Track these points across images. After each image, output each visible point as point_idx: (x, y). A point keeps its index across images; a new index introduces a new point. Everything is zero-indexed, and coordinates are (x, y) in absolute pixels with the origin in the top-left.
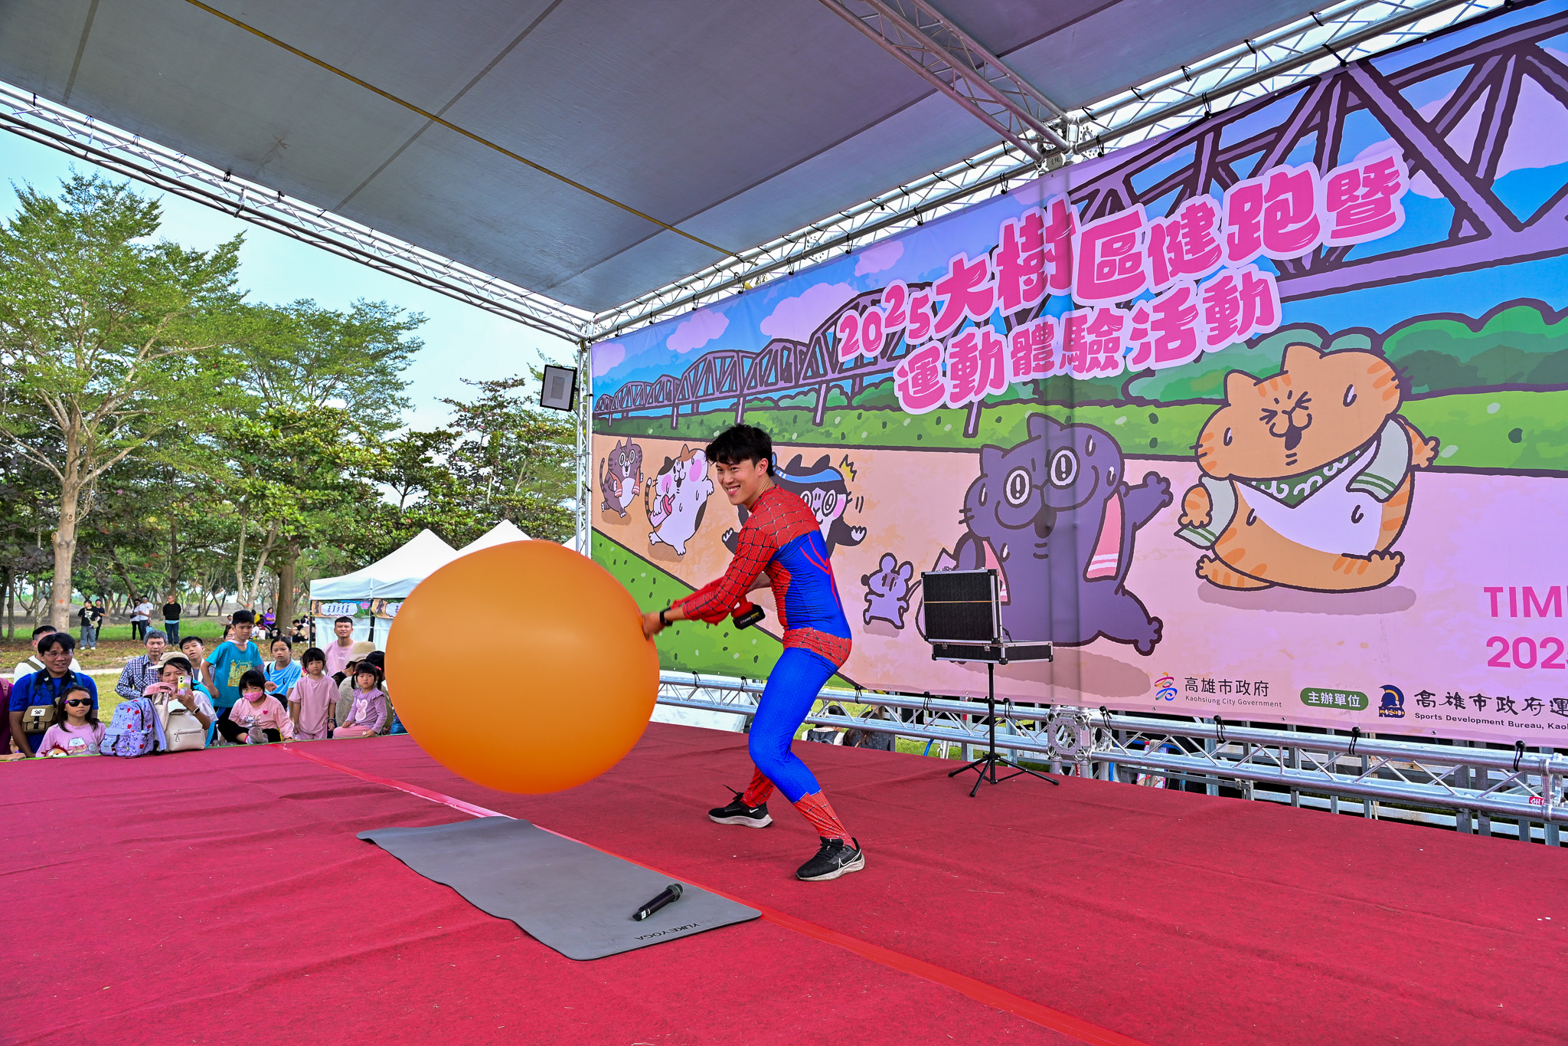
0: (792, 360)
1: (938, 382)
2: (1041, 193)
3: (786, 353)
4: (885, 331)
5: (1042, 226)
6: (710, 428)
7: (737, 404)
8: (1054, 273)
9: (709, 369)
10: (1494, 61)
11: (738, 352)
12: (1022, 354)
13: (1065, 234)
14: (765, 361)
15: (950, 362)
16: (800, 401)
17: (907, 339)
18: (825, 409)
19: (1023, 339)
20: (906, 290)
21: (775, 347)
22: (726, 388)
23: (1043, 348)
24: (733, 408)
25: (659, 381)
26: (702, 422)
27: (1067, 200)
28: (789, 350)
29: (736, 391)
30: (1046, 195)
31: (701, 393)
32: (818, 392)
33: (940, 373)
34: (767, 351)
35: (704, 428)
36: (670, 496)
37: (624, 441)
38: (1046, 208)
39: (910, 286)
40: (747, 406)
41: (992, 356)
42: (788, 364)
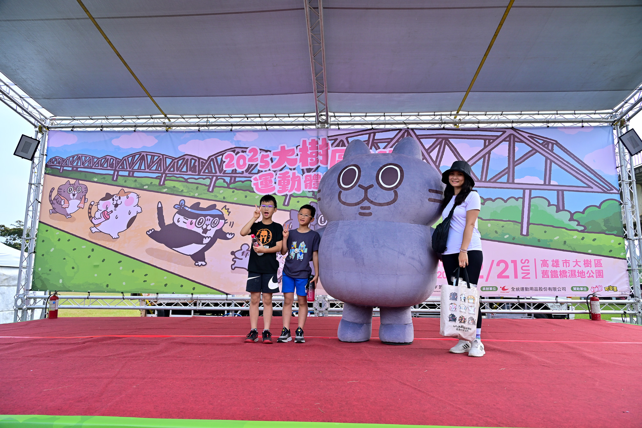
0: (197, 164)
1: (272, 185)
2: (318, 133)
3: (193, 161)
4: (248, 163)
5: (318, 144)
6: (141, 184)
7: (162, 176)
8: (322, 159)
9: (142, 158)
10: (440, 140)
11: (163, 155)
12: (308, 182)
13: (326, 148)
14: (180, 162)
15: (277, 180)
16: (201, 181)
17: (258, 168)
18: (214, 186)
19: (309, 178)
20: (259, 151)
21: (186, 157)
22: (154, 168)
23: (317, 182)
24: (159, 178)
25: (105, 157)
26: (136, 181)
27: (327, 139)
28: (196, 160)
29: (161, 170)
30: (320, 135)
31: (136, 167)
32: (211, 180)
33: (273, 182)
34: (182, 158)
35: (137, 184)
36: (108, 210)
37: (72, 181)
38: (319, 139)
39: (260, 149)
40: (167, 178)
41: (296, 181)
42: (194, 166)
